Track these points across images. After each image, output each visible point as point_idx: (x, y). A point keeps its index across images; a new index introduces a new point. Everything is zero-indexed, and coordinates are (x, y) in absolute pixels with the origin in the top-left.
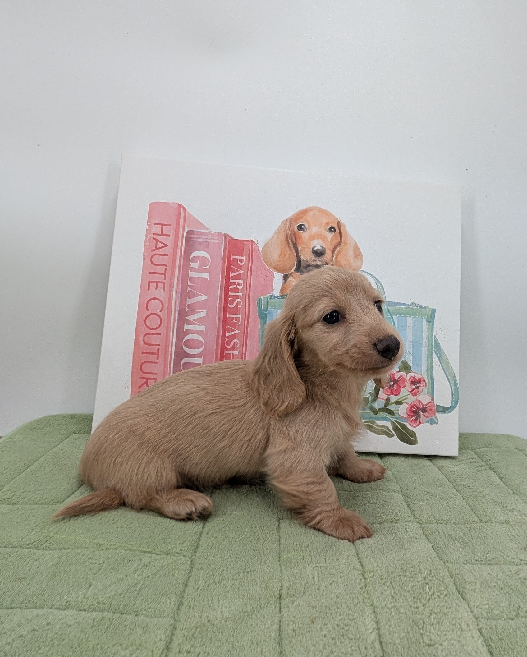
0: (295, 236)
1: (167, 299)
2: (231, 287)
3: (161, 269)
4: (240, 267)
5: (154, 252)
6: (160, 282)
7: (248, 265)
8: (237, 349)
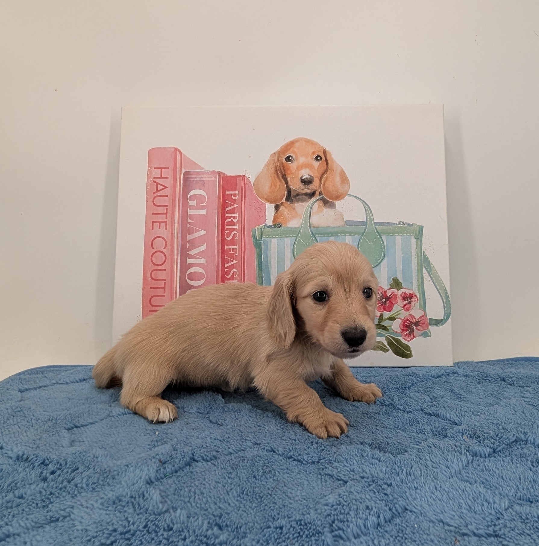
0: (284, 168)
1: (170, 236)
2: (227, 220)
3: (162, 210)
4: (234, 202)
5: (156, 195)
6: (162, 222)
7: (242, 198)
8: (236, 278)
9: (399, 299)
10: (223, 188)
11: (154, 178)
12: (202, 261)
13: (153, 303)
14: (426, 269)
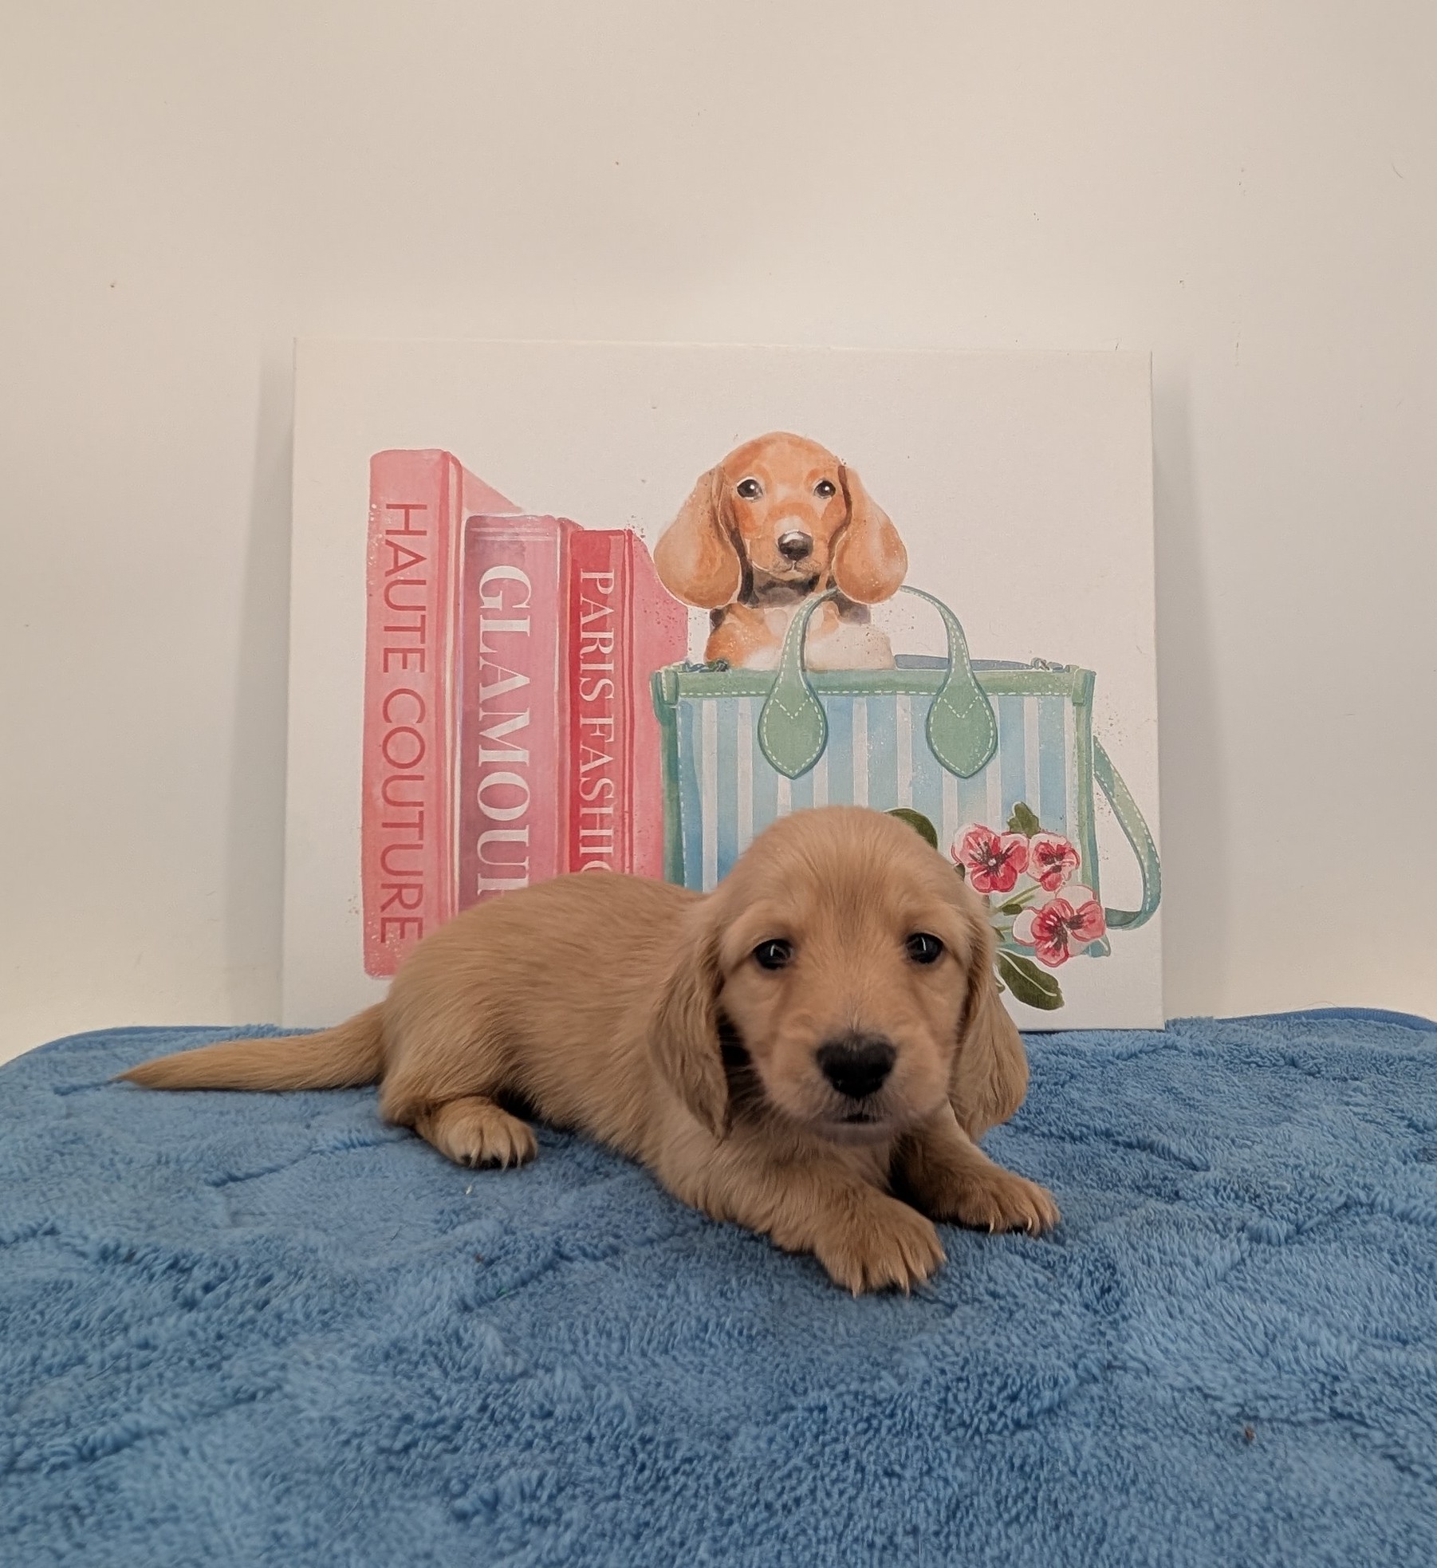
0: (734, 512)
1: (433, 690)
2: (585, 650)
3: (410, 619)
4: (604, 600)
5: (393, 577)
6: (411, 651)
7: (624, 592)
8: (609, 802)
9: (1032, 859)
10: (574, 562)
11: (388, 532)
12: (521, 755)
13: (390, 867)
14: (1101, 784)
